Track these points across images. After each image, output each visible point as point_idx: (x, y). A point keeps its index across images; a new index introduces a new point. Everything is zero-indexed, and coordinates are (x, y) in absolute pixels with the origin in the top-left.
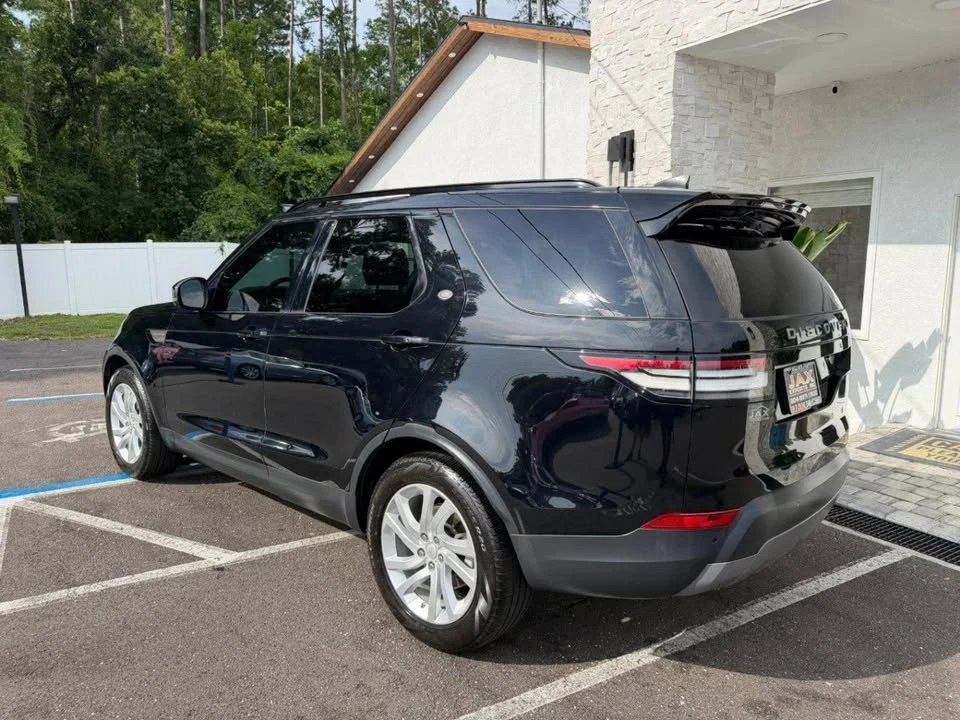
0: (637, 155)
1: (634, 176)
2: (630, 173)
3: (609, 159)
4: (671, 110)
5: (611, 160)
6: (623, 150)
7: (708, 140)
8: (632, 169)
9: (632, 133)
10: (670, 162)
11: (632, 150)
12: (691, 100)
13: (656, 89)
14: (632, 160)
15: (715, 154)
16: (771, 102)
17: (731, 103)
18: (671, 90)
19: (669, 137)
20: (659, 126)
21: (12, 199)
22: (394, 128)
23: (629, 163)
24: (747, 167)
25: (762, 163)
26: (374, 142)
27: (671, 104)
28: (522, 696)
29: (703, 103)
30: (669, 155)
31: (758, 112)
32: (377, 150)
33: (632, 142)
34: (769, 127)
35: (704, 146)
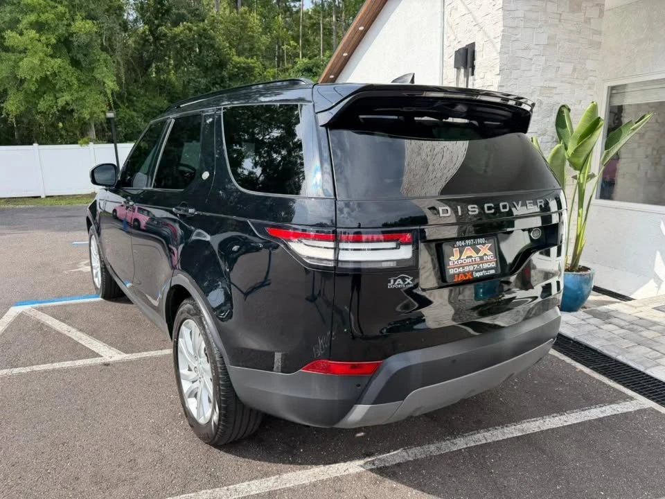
0: (477, 63)
1: (474, 80)
2: (471, 78)
3: (455, 67)
4: (501, 24)
5: (457, 67)
6: (466, 58)
7: (536, 47)
8: (473, 74)
9: (473, 44)
10: (498, 67)
11: (473, 59)
12: (520, 14)
13: (491, 6)
14: (473, 67)
15: (544, 58)
16: (602, 11)
17: (561, 14)
18: (501, 6)
19: (499, 46)
20: (492, 36)
21: (110, 115)
22: (345, 54)
23: (470, 70)
24: (574, 70)
25: (590, 65)
26: (332, 65)
27: (501, 18)
29: (533, 15)
30: (498, 61)
31: (588, 21)
32: (335, 71)
33: (474, 52)
34: (599, 33)
35: (532, 53)
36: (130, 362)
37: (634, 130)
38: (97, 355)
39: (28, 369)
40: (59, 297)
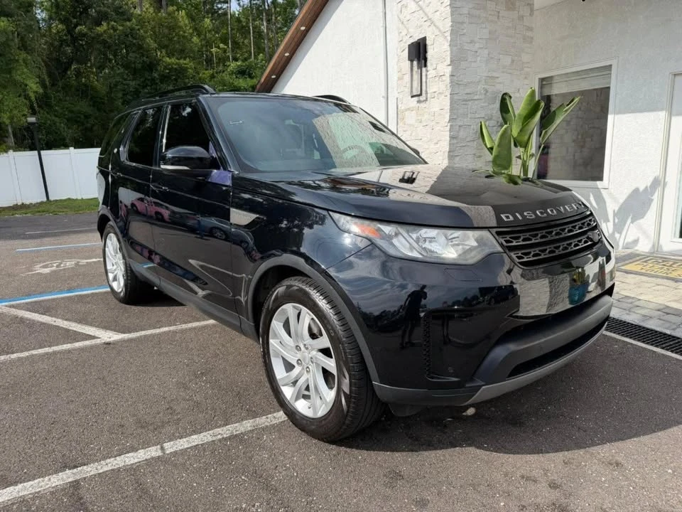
0: (429, 55)
1: (427, 71)
2: (424, 69)
3: (409, 60)
4: (449, 19)
5: (411, 60)
6: (419, 51)
7: (481, 41)
8: (425, 66)
9: (424, 39)
10: (449, 58)
11: (425, 52)
12: (465, 11)
13: (439, 4)
14: (426, 59)
15: (486, 52)
16: (532, 10)
17: (499, 12)
18: (449, 3)
19: (449, 38)
21: (32, 119)
22: (287, 54)
23: (423, 61)
24: (513, 61)
25: (525, 58)
26: (274, 65)
27: (449, 14)
28: (275, 414)
29: (478, 12)
30: (449, 53)
31: (521, 18)
32: (277, 71)
33: (425, 46)
34: (530, 29)
35: (477, 45)
36: (130, 340)
37: (566, 111)
38: (94, 337)
39: (26, 354)
40: (27, 296)
